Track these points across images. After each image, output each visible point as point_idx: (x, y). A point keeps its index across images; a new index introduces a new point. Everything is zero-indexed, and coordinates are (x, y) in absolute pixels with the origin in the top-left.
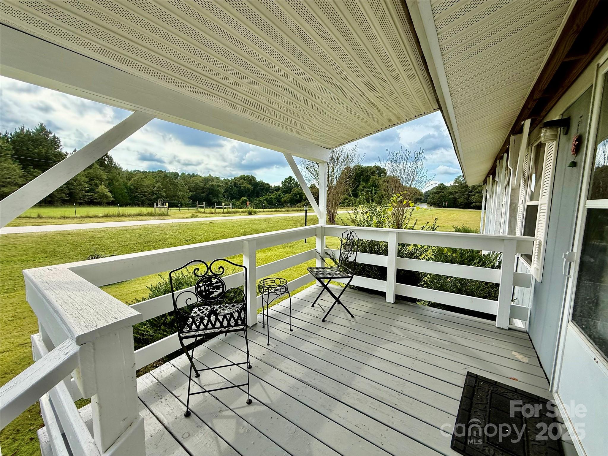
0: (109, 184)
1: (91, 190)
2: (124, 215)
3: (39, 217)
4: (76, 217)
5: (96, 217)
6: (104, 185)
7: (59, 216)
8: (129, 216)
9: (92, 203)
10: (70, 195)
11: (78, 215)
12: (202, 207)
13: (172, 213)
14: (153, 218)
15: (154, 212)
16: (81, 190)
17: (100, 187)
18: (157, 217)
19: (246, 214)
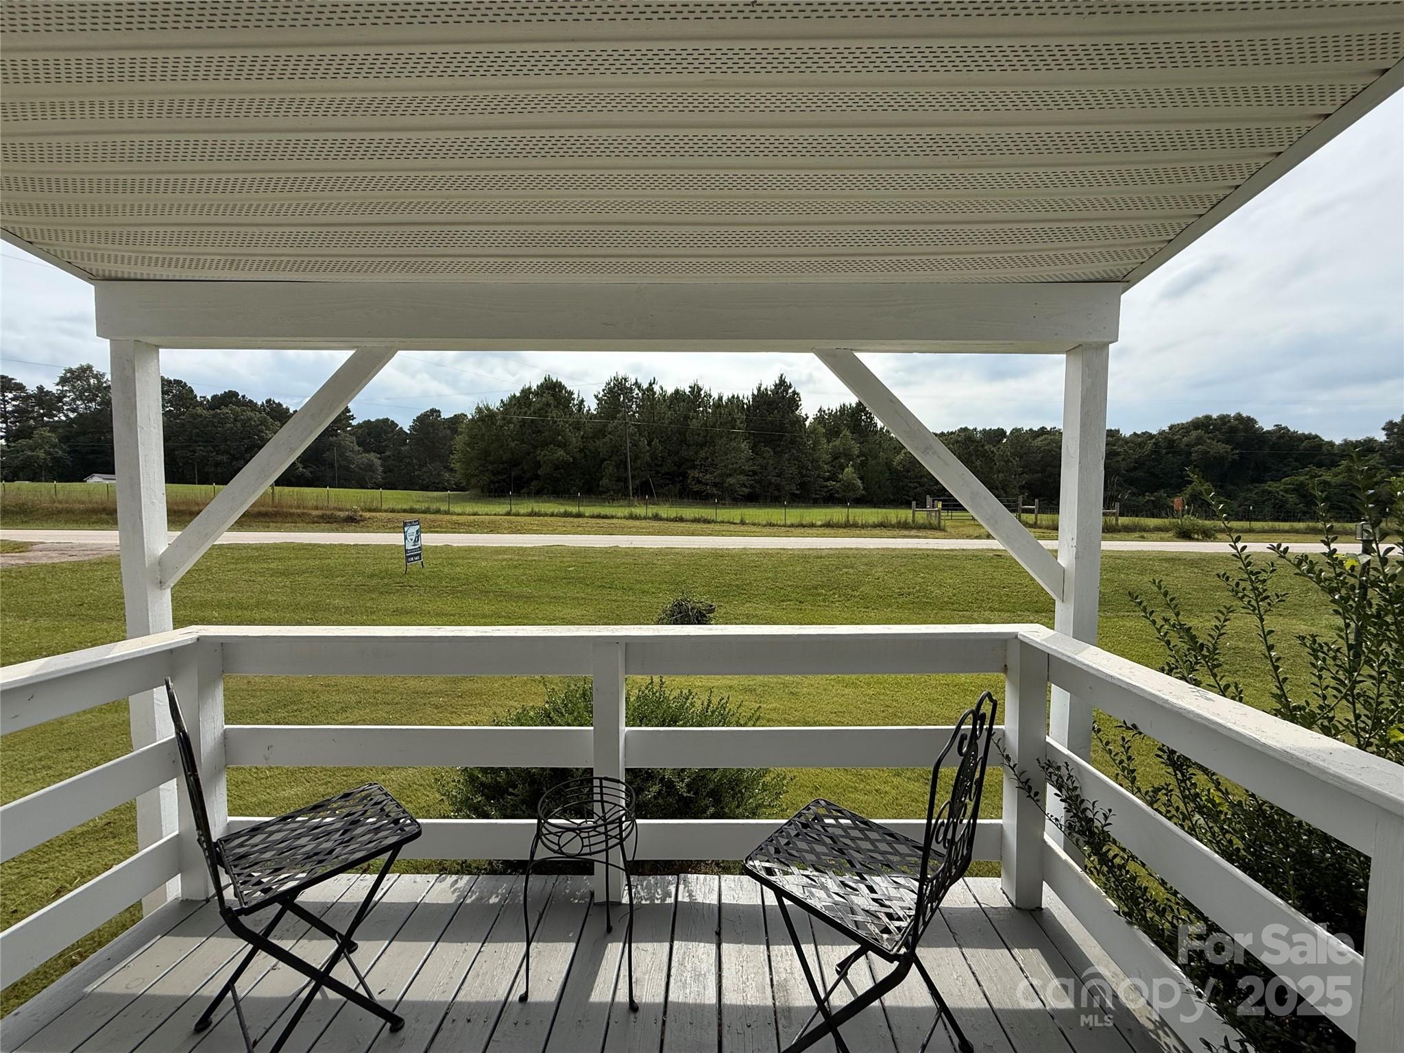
0: (863, 464)
1: (833, 477)
2: (855, 525)
3: (743, 523)
4: (785, 526)
5: (812, 526)
6: (852, 466)
7: (764, 522)
8: (864, 526)
9: (831, 499)
10: (803, 486)
11: (789, 522)
12: (1031, 511)
13: (948, 523)
14: (906, 533)
15: (910, 520)
16: (819, 476)
17: (846, 470)
18: (913, 533)
19: (1170, 534)
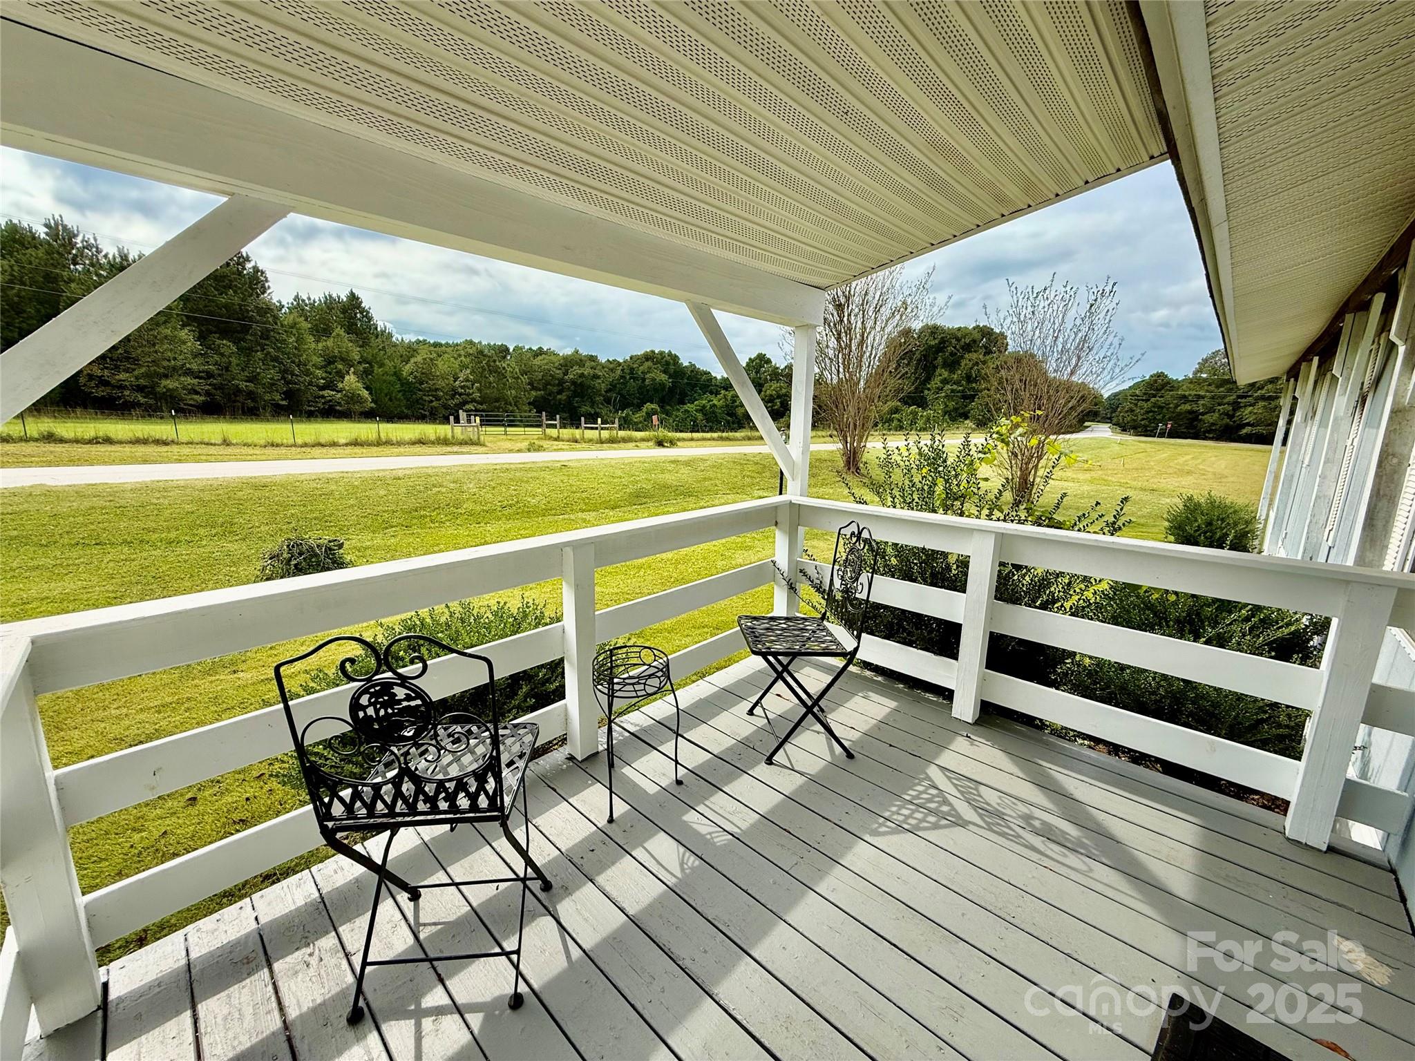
0: (367, 372)
1: (330, 385)
2: (388, 443)
3: (226, 443)
4: (295, 445)
5: (334, 444)
6: (354, 373)
7: (262, 442)
8: (399, 444)
9: (331, 412)
10: (289, 395)
11: (299, 441)
12: (554, 426)
13: (487, 438)
14: (449, 449)
15: (449, 435)
16: (310, 383)
17: (347, 378)
18: (456, 449)
19: (651, 444)
